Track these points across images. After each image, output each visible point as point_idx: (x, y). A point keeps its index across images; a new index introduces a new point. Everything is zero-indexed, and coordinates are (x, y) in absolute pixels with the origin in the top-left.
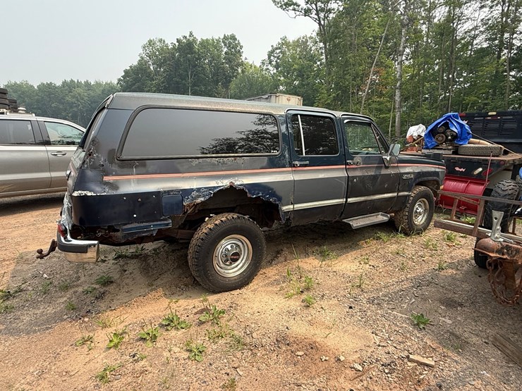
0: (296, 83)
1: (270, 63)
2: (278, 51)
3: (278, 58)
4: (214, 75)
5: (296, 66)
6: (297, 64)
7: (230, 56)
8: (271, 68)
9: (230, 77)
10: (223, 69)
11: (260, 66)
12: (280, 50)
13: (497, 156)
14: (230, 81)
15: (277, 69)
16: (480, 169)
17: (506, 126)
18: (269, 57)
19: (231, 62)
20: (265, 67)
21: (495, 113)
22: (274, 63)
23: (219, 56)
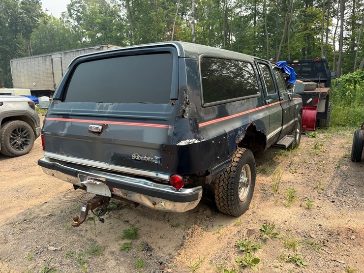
0: (99, 35)
1: (71, 15)
2: (78, 5)
3: (78, 11)
4: (11, 25)
5: (98, 20)
6: (99, 18)
7: (28, 6)
8: (71, 20)
9: (31, 27)
10: (23, 19)
11: (60, 18)
12: (79, 5)
13: (313, 90)
14: (31, 32)
15: (78, 22)
16: (311, 99)
17: (304, 70)
18: (69, 10)
19: (30, 12)
20: (65, 20)
21: (297, 61)
22: (74, 16)
23: (16, 6)
